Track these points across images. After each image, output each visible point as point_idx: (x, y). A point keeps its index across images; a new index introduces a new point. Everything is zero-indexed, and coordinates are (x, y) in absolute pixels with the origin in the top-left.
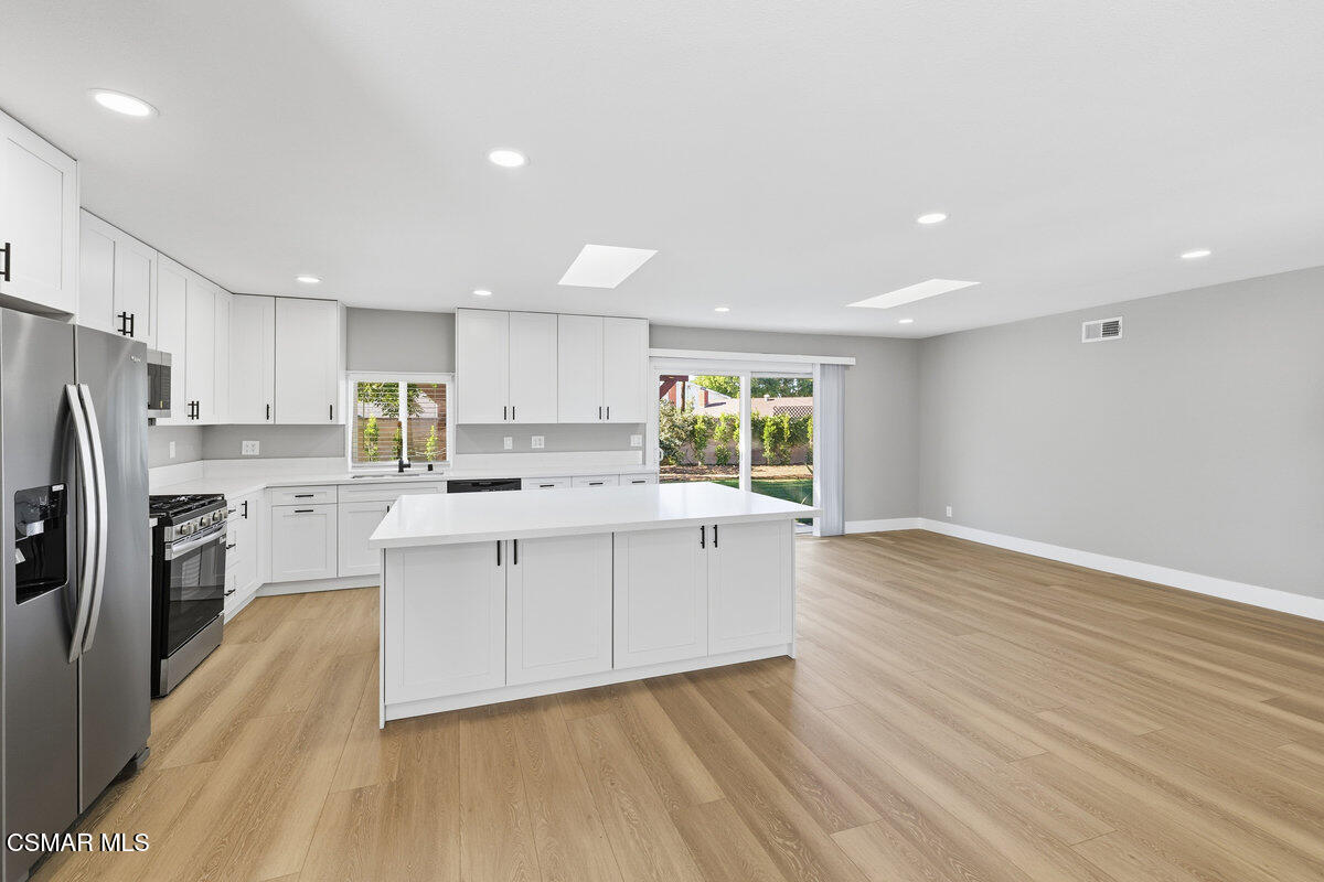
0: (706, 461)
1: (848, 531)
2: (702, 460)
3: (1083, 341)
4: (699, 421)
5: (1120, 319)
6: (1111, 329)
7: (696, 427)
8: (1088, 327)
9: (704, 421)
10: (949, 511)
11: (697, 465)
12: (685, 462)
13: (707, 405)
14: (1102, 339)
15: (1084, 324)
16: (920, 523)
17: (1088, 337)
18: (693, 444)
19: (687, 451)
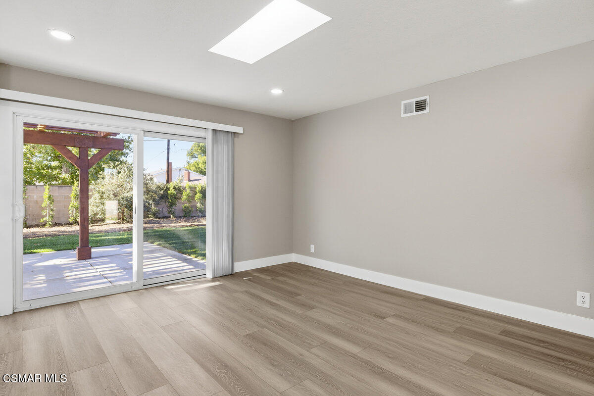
0: (177, 215)
1: (236, 270)
2: (173, 214)
3: (403, 115)
4: (171, 189)
5: (427, 98)
6: (421, 105)
7: (169, 192)
8: (406, 105)
9: (174, 188)
10: (312, 248)
11: (170, 217)
12: (161, 215)
13: (189, 180)
14: (415, 113)
15: (403, 103)
16: (294, 258)
17: (405, 112)
18: (167, 203)
19: (164, 208)
